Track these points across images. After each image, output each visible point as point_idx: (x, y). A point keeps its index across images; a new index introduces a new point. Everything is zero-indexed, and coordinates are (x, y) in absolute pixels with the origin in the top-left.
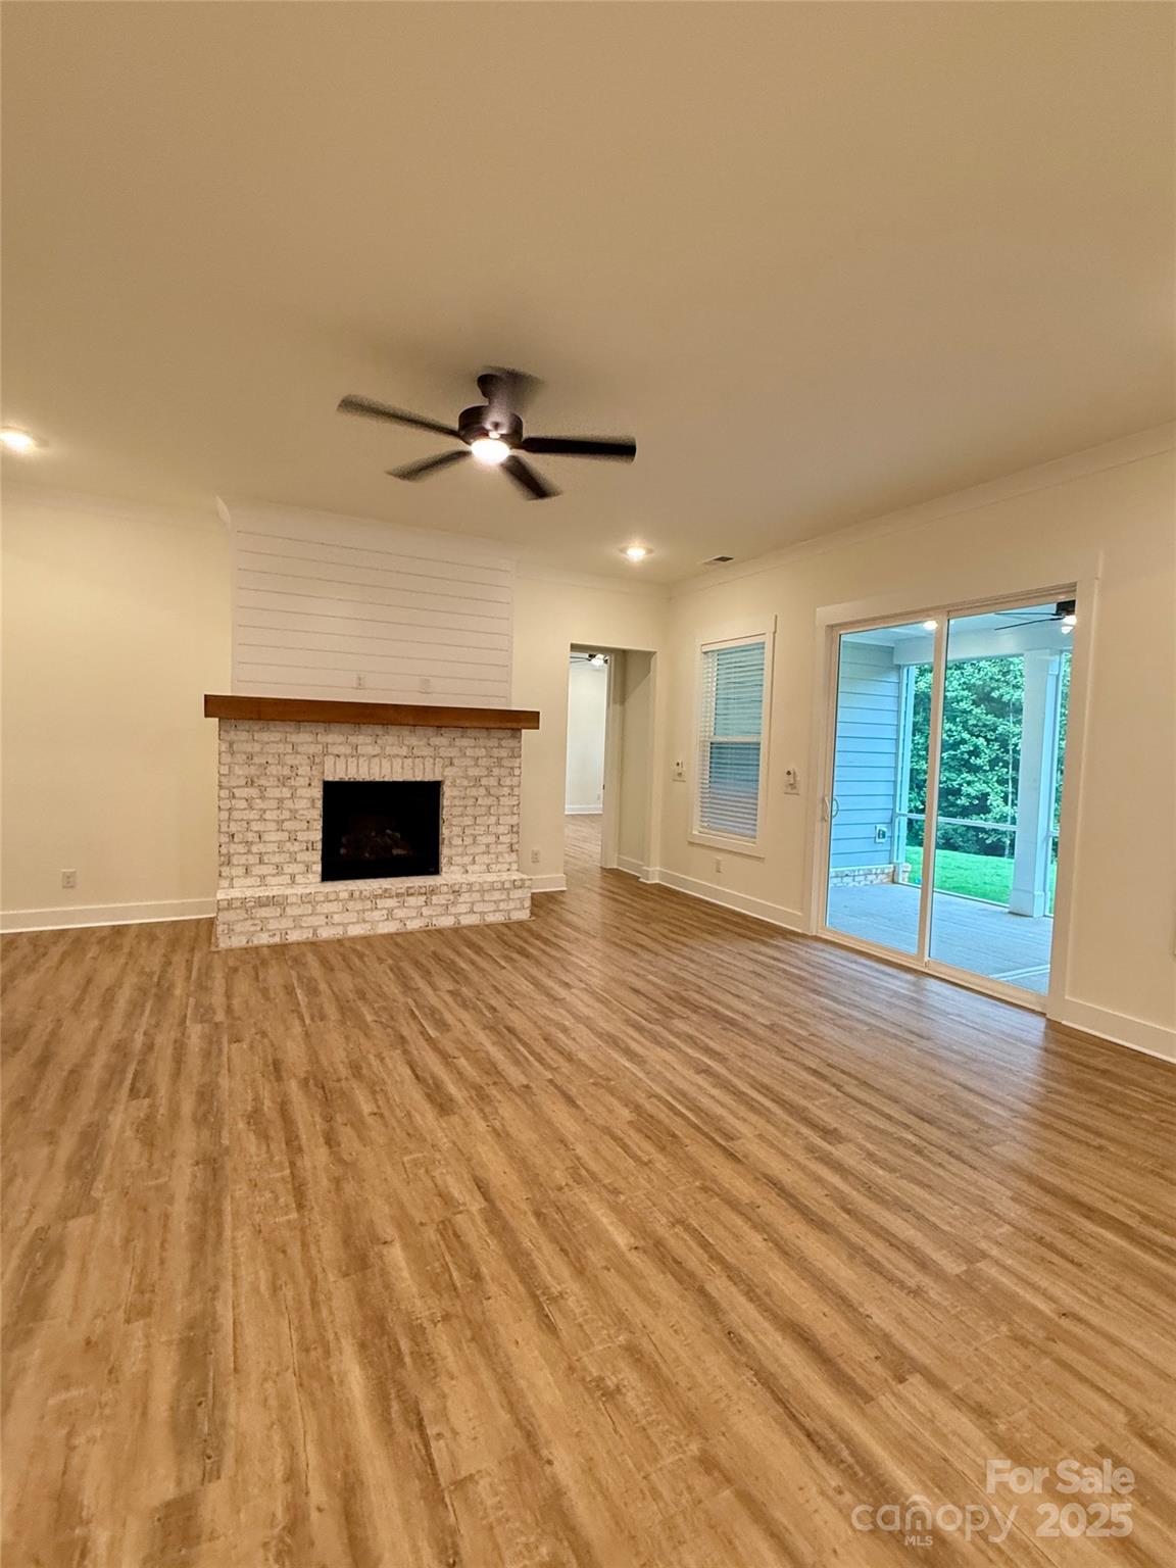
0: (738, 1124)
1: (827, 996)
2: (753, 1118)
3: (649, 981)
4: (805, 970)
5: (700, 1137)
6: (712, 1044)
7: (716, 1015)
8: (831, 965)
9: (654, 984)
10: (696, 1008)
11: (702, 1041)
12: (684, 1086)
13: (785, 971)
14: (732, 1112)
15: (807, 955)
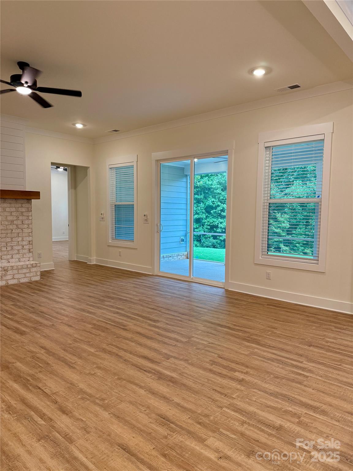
0: (128, 323)
1: (158, 290)
2: (132, 321)
3: (95, 293)
4: (152, 285)
5: (115, 328)
6: (119, 306)
7: (120, 299)
8: (161, 282)
9: (97, 294)
10: (113, 298)
11: (115, 306)
12: (109, 317)
13: (145, 285)
14: (126, 321)
15: (153, 281)
